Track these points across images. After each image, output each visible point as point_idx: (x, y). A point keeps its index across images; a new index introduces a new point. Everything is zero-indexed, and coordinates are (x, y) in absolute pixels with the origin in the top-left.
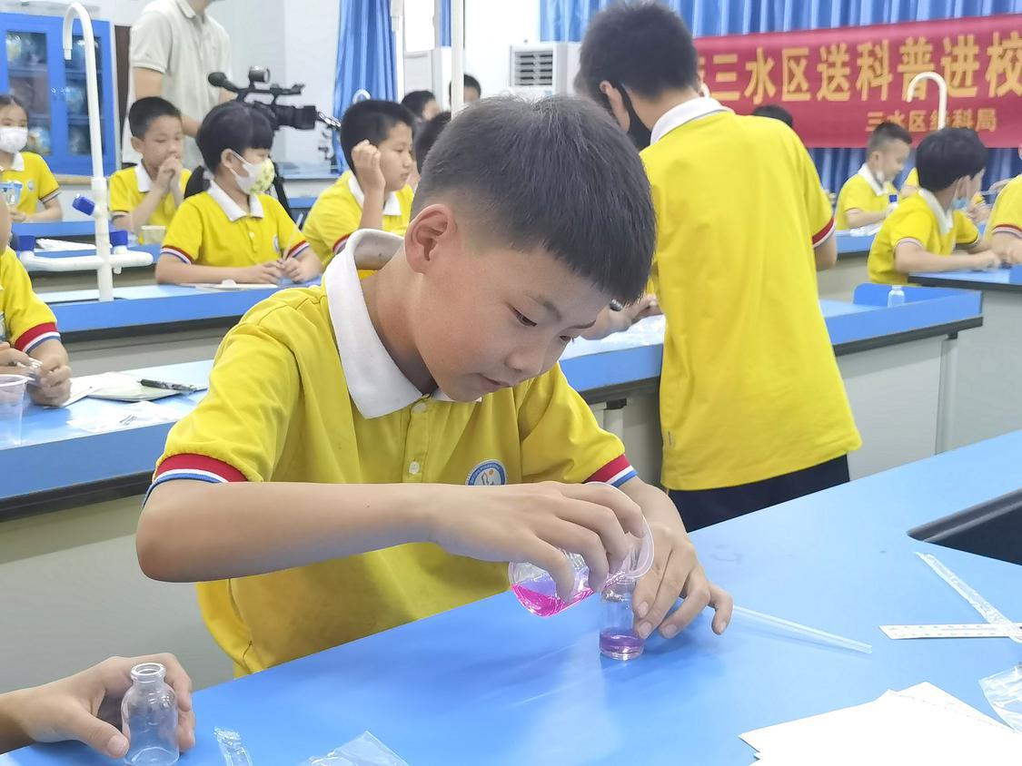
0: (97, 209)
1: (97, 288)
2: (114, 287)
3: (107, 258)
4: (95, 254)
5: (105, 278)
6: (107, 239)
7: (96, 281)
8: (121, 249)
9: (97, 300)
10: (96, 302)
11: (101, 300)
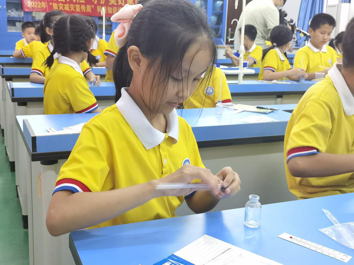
0: (241, 56)
1: (237, 80)
2: (243, 80)
3: (242, 71)
4: (238, 70)
5: (241, 77)
6: (242, 65)
7: (238, 78)
8: (245, 68)
9: (237, 84)
10: (236, 84)
11: (238, 84)
